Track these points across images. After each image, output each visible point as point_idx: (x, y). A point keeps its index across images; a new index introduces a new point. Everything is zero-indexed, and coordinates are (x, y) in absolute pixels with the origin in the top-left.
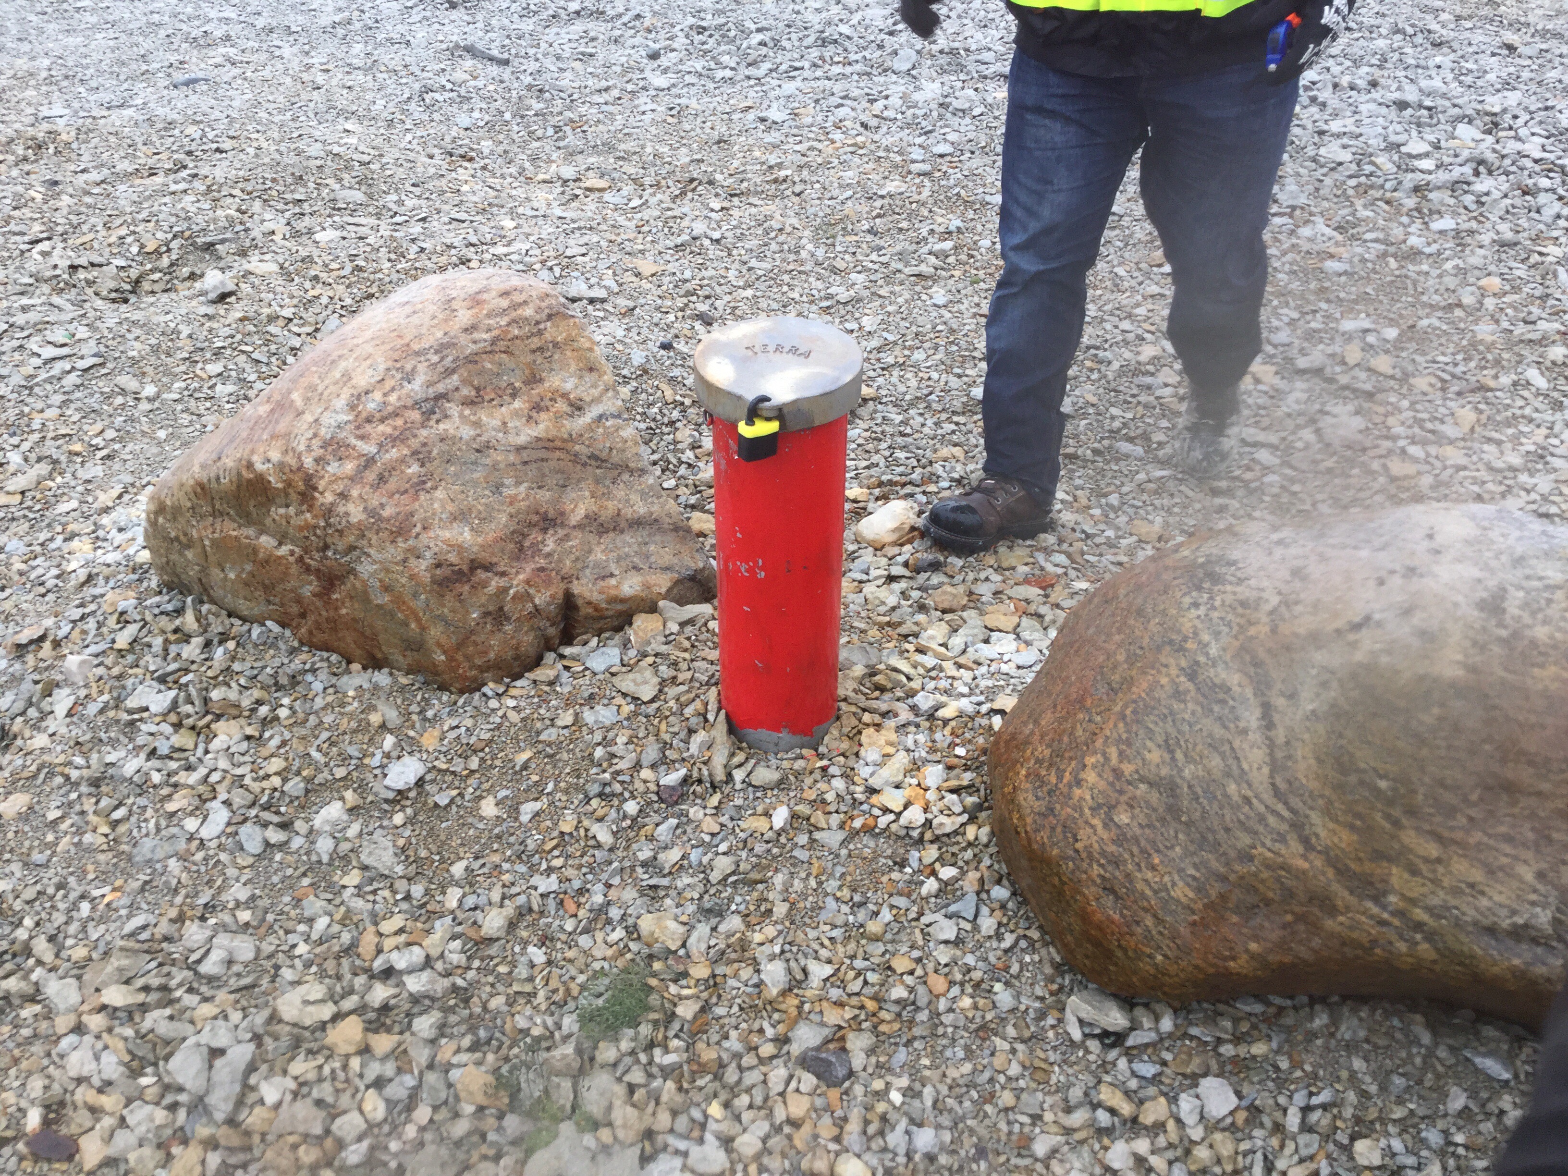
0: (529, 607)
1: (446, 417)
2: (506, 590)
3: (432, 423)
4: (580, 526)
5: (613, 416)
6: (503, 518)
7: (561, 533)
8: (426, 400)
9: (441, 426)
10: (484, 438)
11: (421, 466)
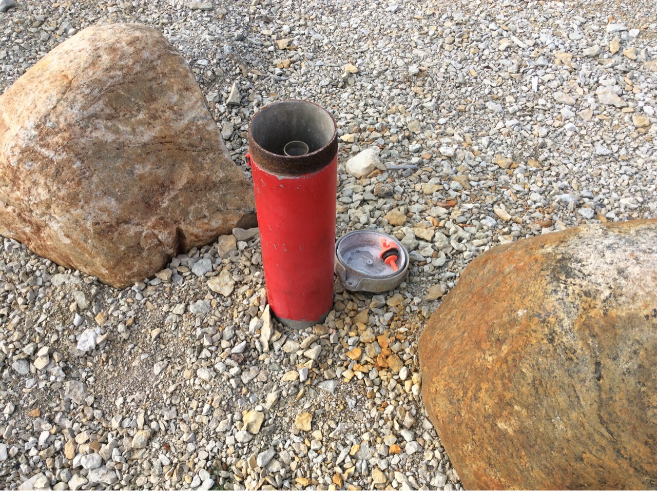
0: (156, 241)
1: (96, 129)
2: (141, 233)
3: (88, 133)
4: (184, 188)
5: (202, 118)
6: (136, 190)
7: (172, 194)
8: (83, 119)
9: (94, 135)
10: (121, 140)
11: (82, 163)
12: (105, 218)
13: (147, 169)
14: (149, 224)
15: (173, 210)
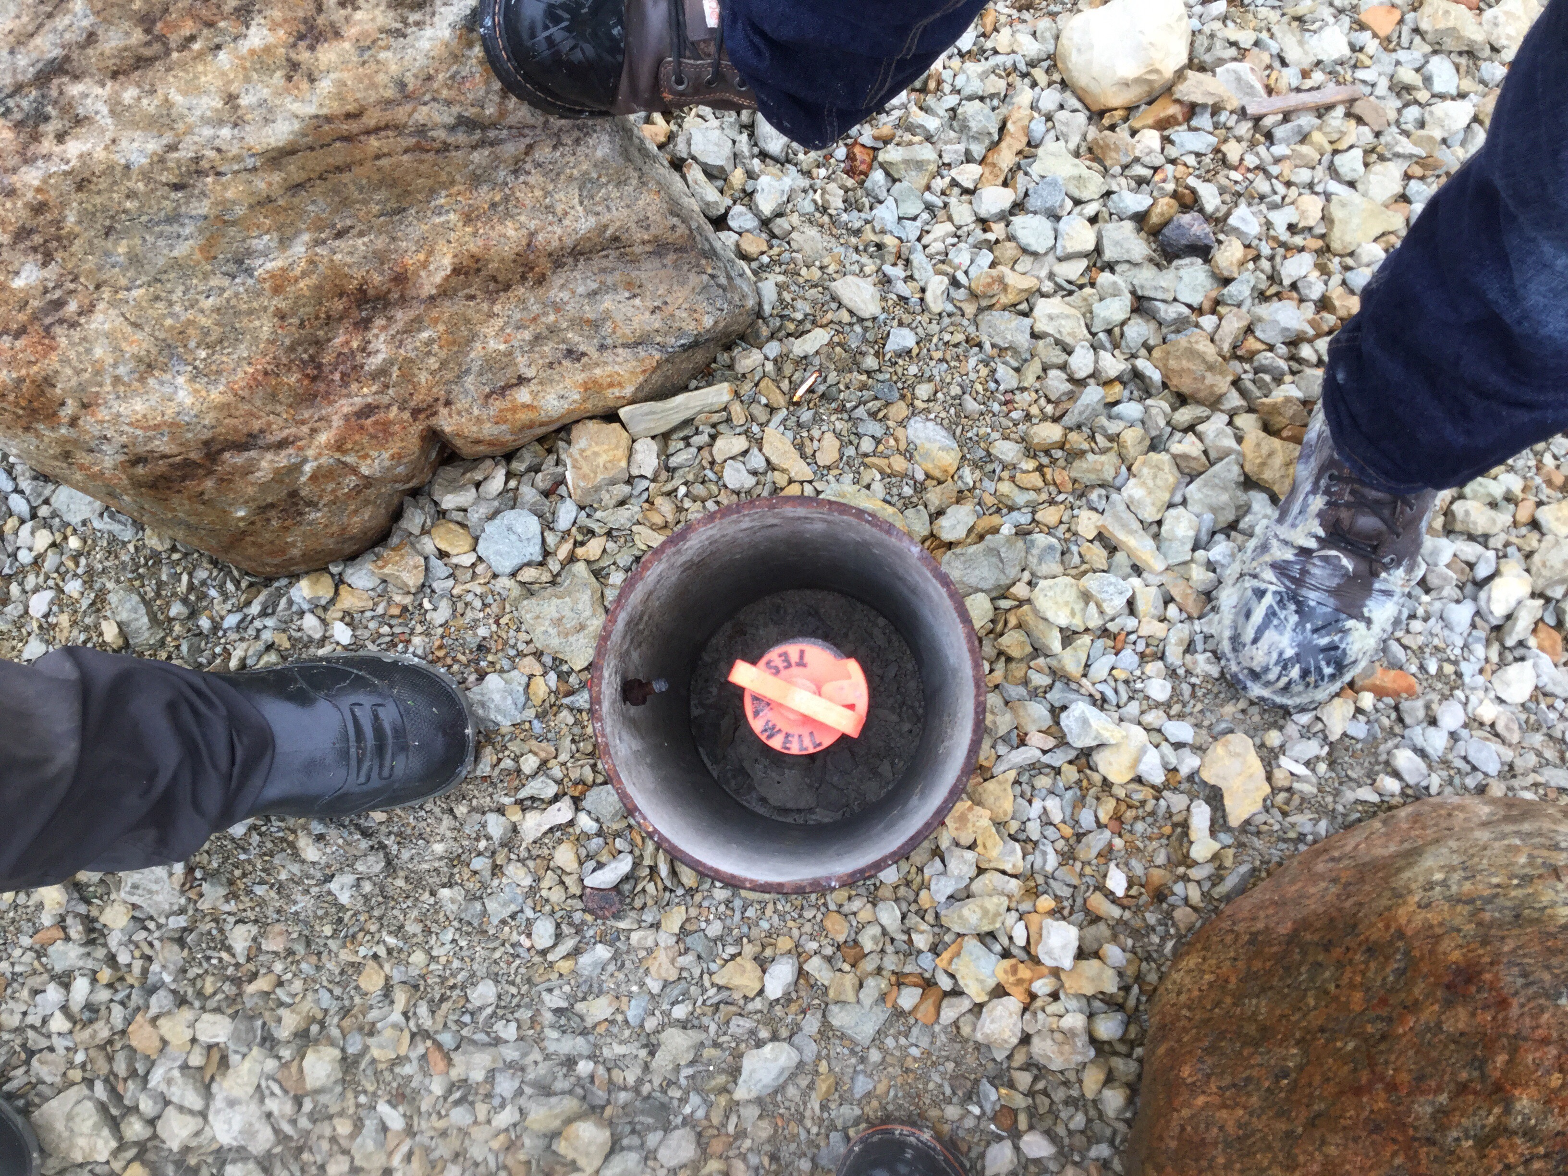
1: (78, 121)
3: (47, 145)
4: (445, 292)
6: (265, 327)
7: (401, 316)
8: (18, 89)
9: (74, 148)
10: (185, 153)
11: (45, 265)
12: (162, 445)
13: (299, 249)
14: (323, 438)
15: (407, 377)
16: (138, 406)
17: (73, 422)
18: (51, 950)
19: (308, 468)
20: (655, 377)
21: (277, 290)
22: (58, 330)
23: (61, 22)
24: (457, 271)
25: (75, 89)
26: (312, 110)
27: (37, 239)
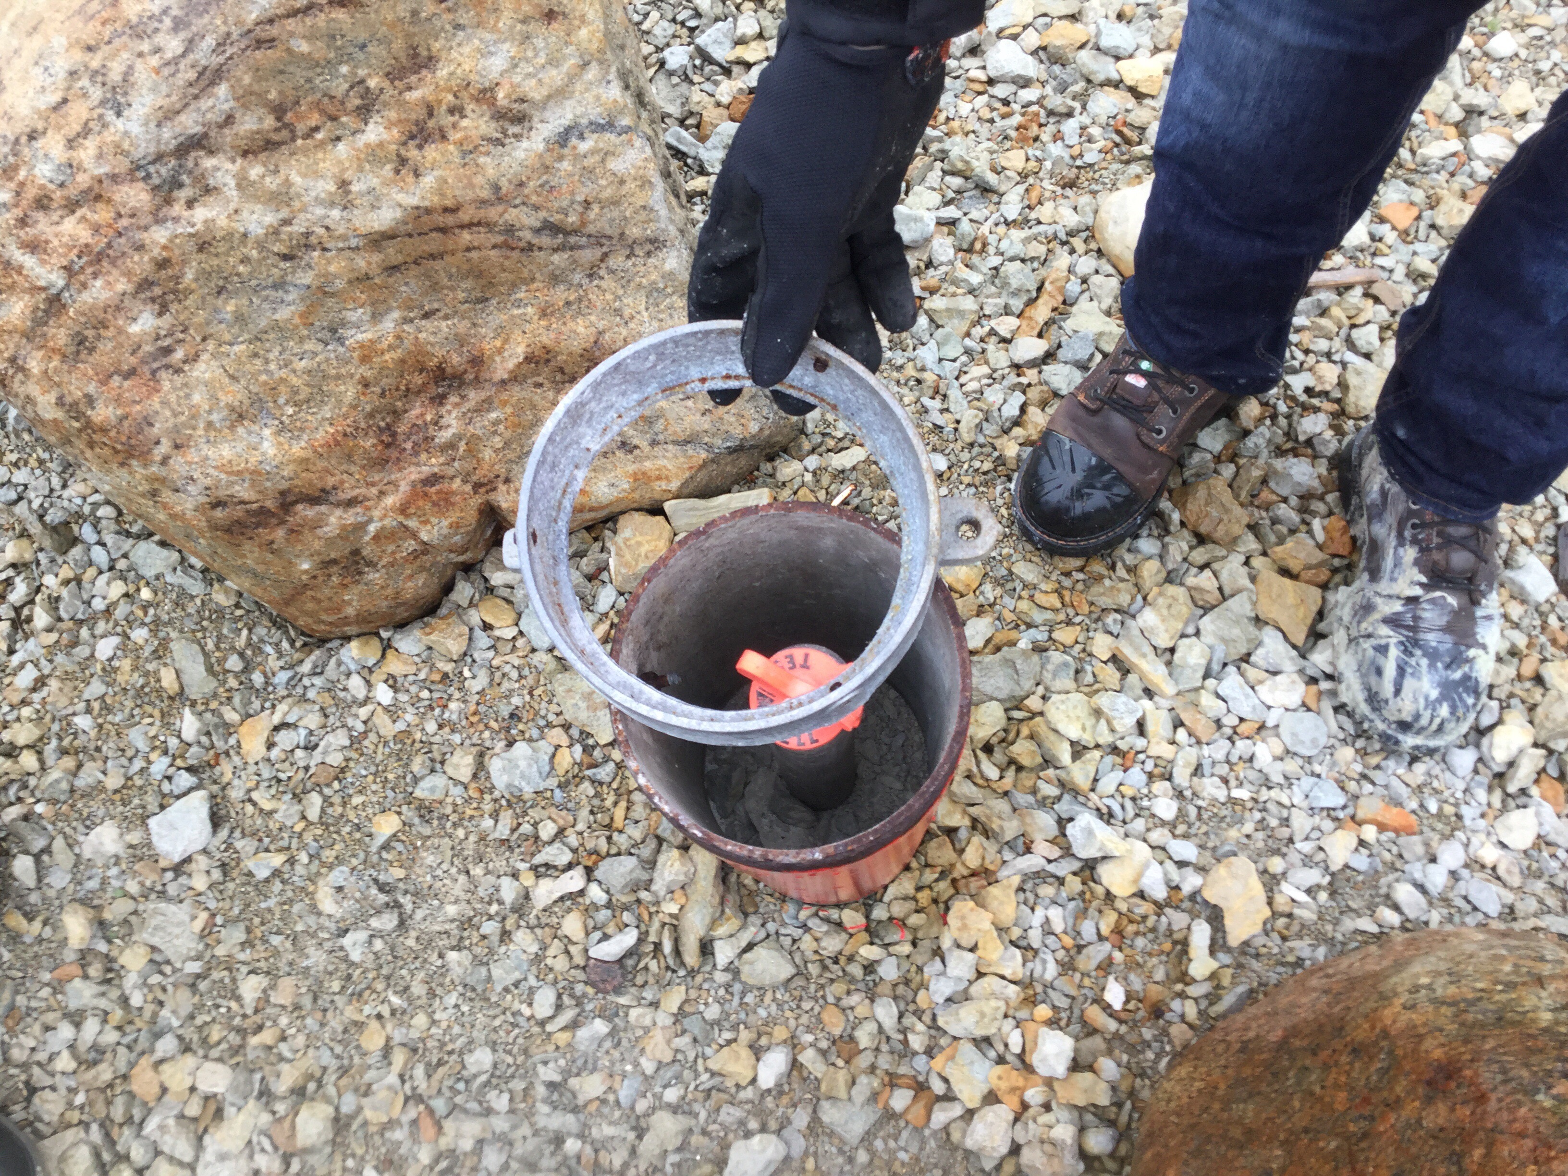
1: (208, 190)
2: (361, 527)
3: (178, 209)
4: (515, 378)
6: (349, 392)
7: (474, 396)
8: (159, 158)
9: (200, 214)
10: (297, 228)
11: (160, 314)
12: (243, 491)
13: (388, 324)
14: (390, 501)
15: (471, 452)
16: (226, 451)
17: (165, 461)
18: (69, 988)
19: (372, 528)
20: (700, 476)
21: (365, 359)
22: (164, 375)
23: (205, 103)
24: (528, 359)
25: (209, 163)
26: (414, 201)
27: (157, 291)
